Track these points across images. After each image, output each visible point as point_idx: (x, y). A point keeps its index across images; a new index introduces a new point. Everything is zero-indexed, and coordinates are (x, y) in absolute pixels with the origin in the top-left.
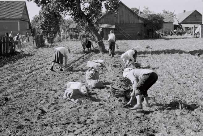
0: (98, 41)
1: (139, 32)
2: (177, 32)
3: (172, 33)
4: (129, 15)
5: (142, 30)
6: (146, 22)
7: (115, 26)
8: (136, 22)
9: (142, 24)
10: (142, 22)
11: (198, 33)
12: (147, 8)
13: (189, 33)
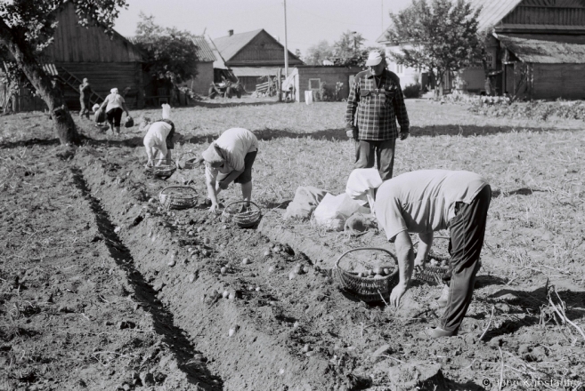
0: (55, 106)
1: (129, 88)
2: (228, 89)
3: (213, 90)
4: (97, 38)
5: (137, 82)
6: (149, 58)
7: (57, 68)
8: (119, 58)
9: (137, 63)
10: (138, 57)
11: (291, 88)
12: (148, 17)
13: (263, 92)
